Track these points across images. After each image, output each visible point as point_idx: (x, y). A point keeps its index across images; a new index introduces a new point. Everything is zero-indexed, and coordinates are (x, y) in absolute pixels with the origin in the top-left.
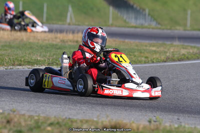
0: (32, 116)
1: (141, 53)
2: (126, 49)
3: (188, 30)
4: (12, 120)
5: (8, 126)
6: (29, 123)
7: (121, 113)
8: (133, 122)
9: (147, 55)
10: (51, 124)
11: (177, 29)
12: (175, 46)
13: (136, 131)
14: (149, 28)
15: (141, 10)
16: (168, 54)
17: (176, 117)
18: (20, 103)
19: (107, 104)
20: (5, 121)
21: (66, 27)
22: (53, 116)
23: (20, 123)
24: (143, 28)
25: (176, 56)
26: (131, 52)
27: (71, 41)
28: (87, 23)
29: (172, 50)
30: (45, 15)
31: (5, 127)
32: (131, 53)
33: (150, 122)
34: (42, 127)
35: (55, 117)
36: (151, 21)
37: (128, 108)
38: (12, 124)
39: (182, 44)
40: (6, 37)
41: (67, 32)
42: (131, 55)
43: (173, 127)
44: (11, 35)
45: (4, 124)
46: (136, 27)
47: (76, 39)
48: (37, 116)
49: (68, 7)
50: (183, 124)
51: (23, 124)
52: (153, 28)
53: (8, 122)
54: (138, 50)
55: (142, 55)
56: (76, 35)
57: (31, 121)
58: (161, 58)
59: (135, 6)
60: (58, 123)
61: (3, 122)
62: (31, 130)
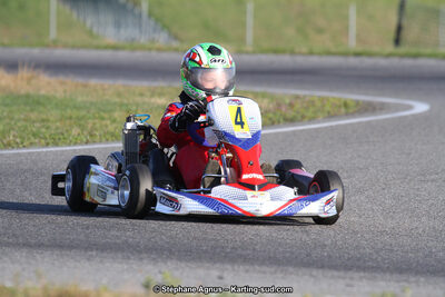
2: (92, 103)
3: (247, 53)
8: (106, 289)
14: (150, 49)
15: (130, 5)
17: (215, 273)
19: (40, 246)
24: (134, 49)
26: (104, 111)
32: (102, 114)
33: (147, 286)
36: (155, 30)
37: (94, 253)
42: (103, 119)
46: (115, 48)
52: (159, 50)
54: (121, 105)
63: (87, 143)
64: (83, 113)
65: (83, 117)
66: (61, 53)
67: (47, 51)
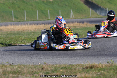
0: (53, 65)
4: (44, 68)
5: (42, 71)
6: (52, 68)
7: (95, 59)
8: (100, 64)
10: (62, 68)
13: (102, 68)
18: (49, 59)
19: (89, 56)
20: (41, 68)
21: (70, 20)
22: (63, 64)
23: (48, 69)
27: (72, 27)
28: (79, 18)
31: (41, 72)
33: (108, 63)
34: (58, 70)
35: (64, 64)
37: (99, 56)
38: (44, 70)
40: (42, 28)
41: (70, 23)
44: (44, 27)
45: (41, 70)
46: (102, 17)
47: (74, 26)
48: (55, 65)
49: (71, 11)
51: (49, 69)
53: (42, 69)
56: (74, 24)
57: (53, 67)
59: (102, 7)
60: (65, 67)
61: (40, 69)
62: (53, 72)
67: (89, 19)
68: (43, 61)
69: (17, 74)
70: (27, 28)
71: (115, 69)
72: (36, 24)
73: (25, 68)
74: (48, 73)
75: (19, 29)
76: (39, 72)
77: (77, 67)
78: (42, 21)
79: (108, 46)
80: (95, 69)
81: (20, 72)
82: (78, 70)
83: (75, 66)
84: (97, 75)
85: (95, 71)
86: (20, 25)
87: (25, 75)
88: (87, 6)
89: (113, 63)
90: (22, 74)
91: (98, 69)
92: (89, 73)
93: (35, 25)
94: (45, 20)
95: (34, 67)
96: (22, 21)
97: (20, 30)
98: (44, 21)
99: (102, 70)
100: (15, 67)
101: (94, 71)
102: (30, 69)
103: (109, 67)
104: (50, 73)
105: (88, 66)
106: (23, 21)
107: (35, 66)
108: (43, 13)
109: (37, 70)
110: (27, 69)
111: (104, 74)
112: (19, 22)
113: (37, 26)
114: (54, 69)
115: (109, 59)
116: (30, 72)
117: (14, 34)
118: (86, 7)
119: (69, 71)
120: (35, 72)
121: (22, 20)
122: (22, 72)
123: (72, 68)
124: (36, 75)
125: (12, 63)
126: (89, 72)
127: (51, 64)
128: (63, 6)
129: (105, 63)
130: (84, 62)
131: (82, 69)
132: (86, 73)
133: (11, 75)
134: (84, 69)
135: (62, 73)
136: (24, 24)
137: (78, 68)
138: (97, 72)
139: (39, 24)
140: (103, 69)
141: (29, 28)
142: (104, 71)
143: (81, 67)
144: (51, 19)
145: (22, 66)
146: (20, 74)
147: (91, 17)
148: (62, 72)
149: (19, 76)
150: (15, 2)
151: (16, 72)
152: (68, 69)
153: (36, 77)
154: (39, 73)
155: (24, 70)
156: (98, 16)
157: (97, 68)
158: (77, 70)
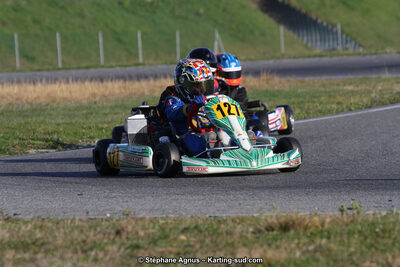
0: (155, 218)
1: (330, 96)
2: (307, 93)
4: (123, 229)
5: (117, 239)
6: (151, 231)
8: (316, 214)
9: (340, 99)
10: (185, 230)
11: (386, 53)
12: (384, 81)
13: (320, 228)
14: (342, 55)
15: (330, 27)
16: (373, 95)
19: (276, 187)
20: (113, 231)
22: (189, 216)
23: (137, 233)
25: (386, 96)
26: (315, 97)
28: (242, 58)
29: (380, 88)
30: (178, 50)
31: (113, 242)
32: (315, 100)
33: (342, 211)
34: (172, 237)
35: (192, 217)
36: (346, 43)
37: (310, 190)
38: (124, 235)
39: (395, 76)
40: (117, 91)
43: (379, 216)
44: (125, 88)
45: (112, 237)
46: (321, 56)
48: (162, 218)
49: (214, 34)
50: (395, 210)
51: (142, 233)
52: (348, 55)
53: (118, 233)
54: (326, 92)
55: (332, 100)
57: (153, 228)
58: (362, 101)
59: (319, 21)
60: (196, 227)
61: (109, 234)
62: (154, 242)
63: (305, 118)
64: (301, 99)
65: (302, 102)
66: (286, 62)
67: (278, 61)
68: (122, 207)
69: (32, 251)
70: (66, 94)
71: (366, 234)
72: (96, 79)
73: (58, 229)
74: (137, 247)
75: (38, 97)
76: (106, 244)
77: (235, 228)
78: (118, 69)
79: (341, 155)
80: (298, 234)
81: (43, 244)
82: (241, 236)
83: (231, 224)
84: (303, 253)
85: (299, 239)
86: (39, 85)
87: (58, 254)
88: (271, 16)
89: (358, 213)
90: (47, 252)
91: (308, 233)
92: (277, 247)
93: (93, 83)
94: (126, 66)
95: (90, 227)
96: (48, 70)
97: (43, 100)
98: (123, 69)
99: (322, 237)
100: (23, 228)
101: (293, 239)
102: (76, 233)
103: (347, 225)
104: (143, 248)
105: (272, 223)
106: (50, 67)
107: (94, 224)
108: (120, 41)
109: (100, 236)
110: (65, 233)
111: (329, 250)
112: (38, 73)
113: (101, 84)
114: (158, 234)
115: (346, 200)
116: (75, 242)
117: (22, 114)
118: (265, 21)
119: (208, 240)
120: (95, 242)
121: (47, 67)
122: (48, 243)
123: (220, 231)
124: (96, 254)
125: (13, 212)
126: (278, 243)
127: (147, 217)
128: (186, 18)
129: (331, 214)
130: (261, 209)
131: (253, 233)
132: (265, 247)
133: (10, 254)
134: (260, 231)
135: (186, 246)
136: (55, 80)
137: (239, 228)
138: (304, 244)
139: (107, 81)
140: (326, 234)
141: (70, 92)
142: (329, 238)
143: (250, 225)
144: (146, 62)
145: (50, 225)
146: (43, 250)
147: (283, 55)
148: (185, 243)
149: (39, 256)
150: (24, 3)
151: (28, 244)
152: (206, 233)
153: (96, 260)
154: (106, 248)
155: (55, 237)
156: (307, 52)
157: (306, 228)
158: (236, 237)
